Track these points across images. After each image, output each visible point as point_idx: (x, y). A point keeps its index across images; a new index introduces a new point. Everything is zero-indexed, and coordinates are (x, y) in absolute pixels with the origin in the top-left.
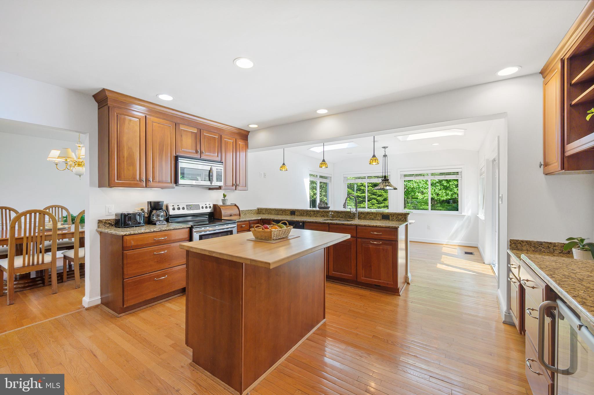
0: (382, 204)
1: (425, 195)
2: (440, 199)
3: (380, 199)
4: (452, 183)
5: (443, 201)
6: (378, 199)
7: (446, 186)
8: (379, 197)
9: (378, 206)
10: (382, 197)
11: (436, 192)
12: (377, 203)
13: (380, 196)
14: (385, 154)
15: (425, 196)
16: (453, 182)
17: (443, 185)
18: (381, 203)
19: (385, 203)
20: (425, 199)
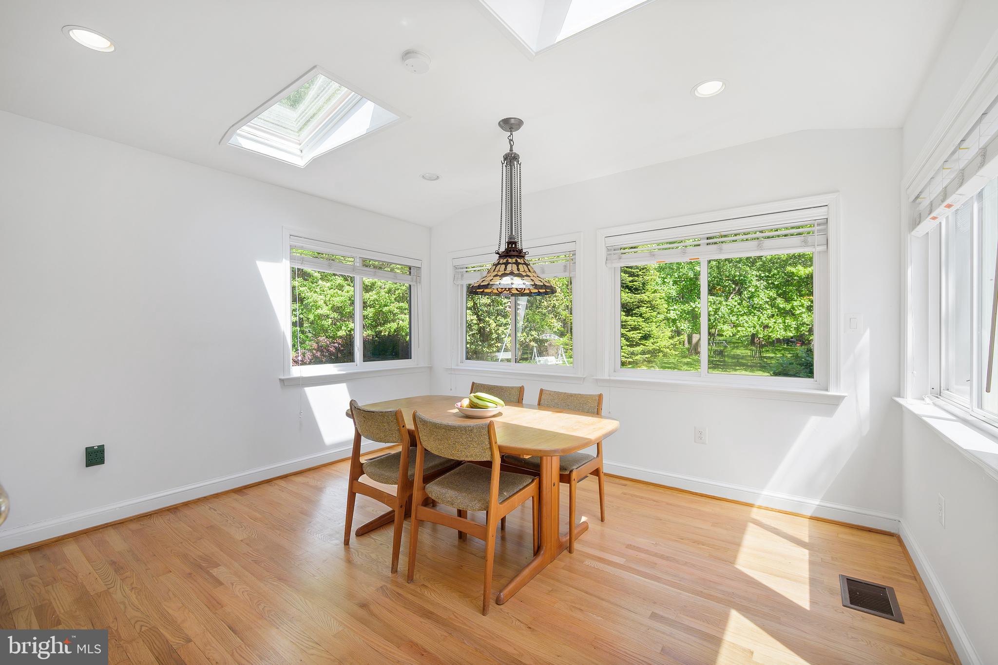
0: (639, 346)
1: (739, 329)
2: (770, 336)
3: (635, 336)
4: (798, 302)
5: (778, 340)
6: (629, 335)
7: (784, 309)
8: (632, 332)
9: (629, 351)
10: (638, 331)
11: (762, 323)
12: (628, 346)
13: (634, 329)
14: (511, 150)
15: (738, 331)
16: (800, 301)
17: (779, 308)
18: (637, 345)
19: (644, 345)
20: (738, 336)
